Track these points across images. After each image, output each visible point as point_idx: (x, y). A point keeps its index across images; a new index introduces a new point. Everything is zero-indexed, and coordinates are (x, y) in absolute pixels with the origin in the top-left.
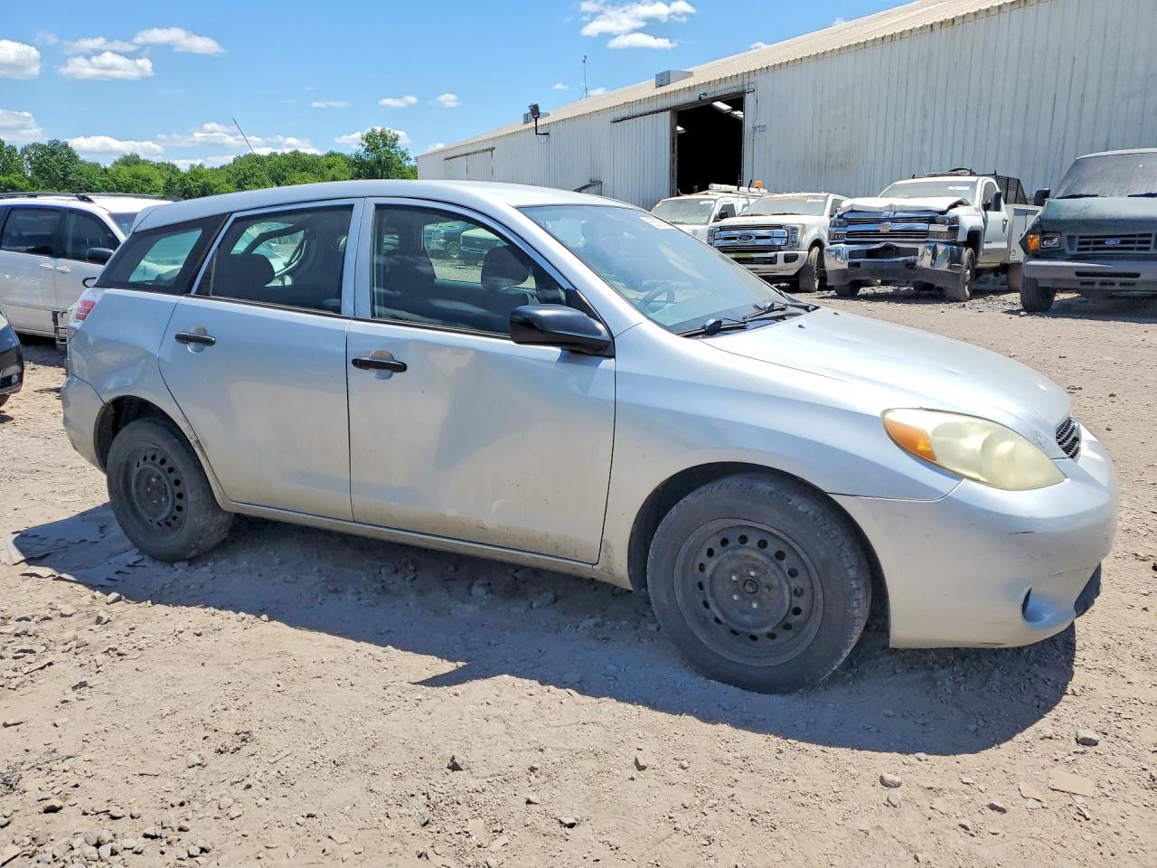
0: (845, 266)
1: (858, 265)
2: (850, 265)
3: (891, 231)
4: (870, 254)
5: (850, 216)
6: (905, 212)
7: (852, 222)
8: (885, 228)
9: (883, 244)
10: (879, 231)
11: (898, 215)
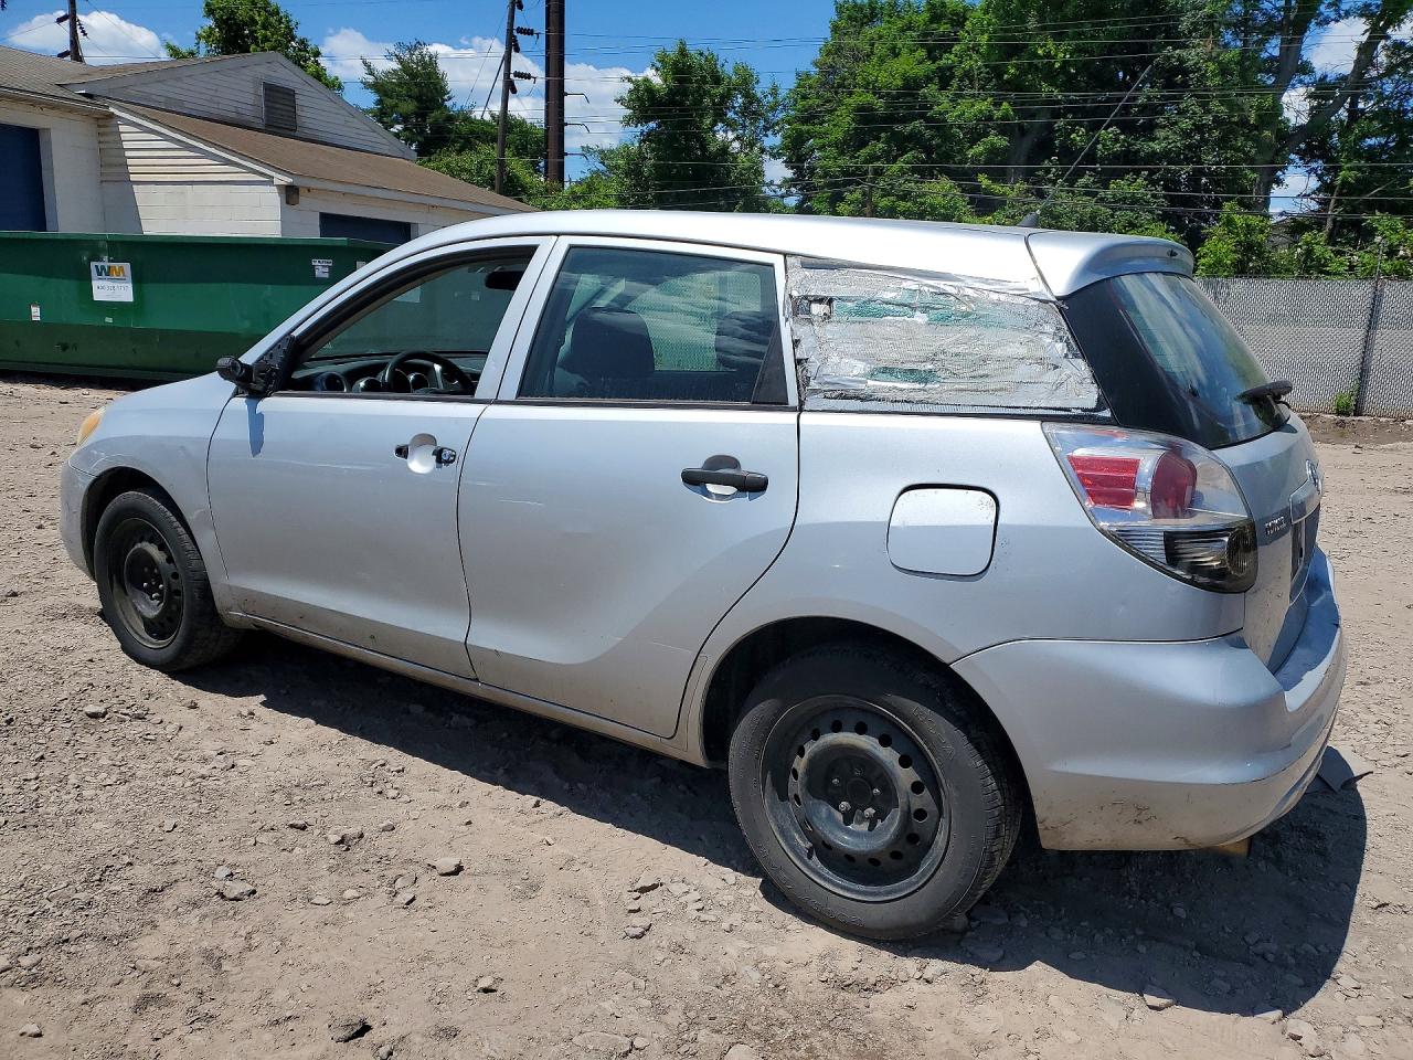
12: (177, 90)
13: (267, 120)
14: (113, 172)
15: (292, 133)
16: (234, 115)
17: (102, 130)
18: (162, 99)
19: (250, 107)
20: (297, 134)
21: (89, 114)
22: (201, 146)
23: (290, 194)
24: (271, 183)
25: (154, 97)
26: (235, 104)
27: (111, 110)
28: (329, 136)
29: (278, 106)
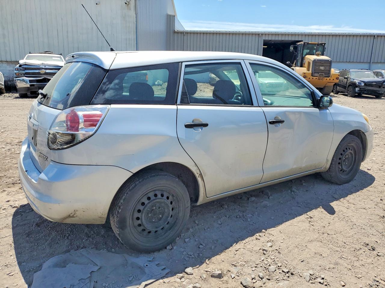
0: (29, 86)
1: (33, 85)
2: (31, 85)
3: (45, 73)
4: (38, 81)
5: (25, 66)
6: (49, 66)
7: (26, 69)
8: (43, 71)
9: (43, 78)
10: (40, 73)
11: (46, 67)
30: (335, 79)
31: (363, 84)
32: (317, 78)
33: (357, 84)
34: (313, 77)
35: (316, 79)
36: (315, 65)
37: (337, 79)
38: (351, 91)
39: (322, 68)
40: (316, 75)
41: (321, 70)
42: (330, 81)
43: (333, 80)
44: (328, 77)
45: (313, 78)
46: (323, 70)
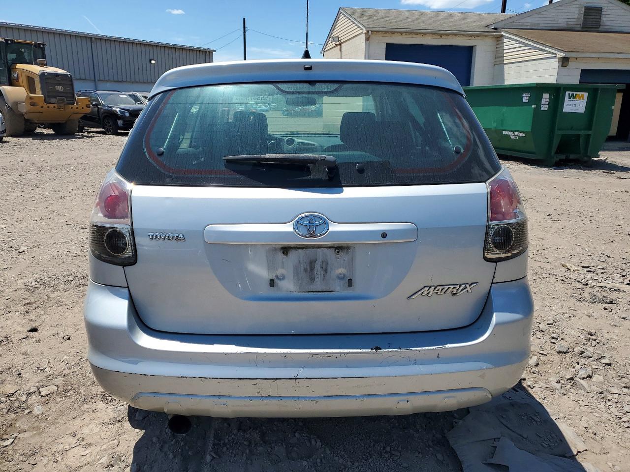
12: (537, 19)
13: (583, 25)
14: (498, 60)
15: (597, 30)
16: (565, 26)
17: (498, 43)
18: (529, 24)
19: (575, 20)
20: (600, 29)
21: (493, 36)
22: (531, 43)
23: (564, 61)
24: (555, 57)
25: (525, 24)
26: (567, 20)
27: (502, 33)
28: (622, 28)
29: (590, 17)
30: (85, 107)
31: (127, 114)
32: (56, 105)
33: (119, 113)
34: (49, 105)
35: (54, 107)
36: (46, 83)
37: (87, 107)
38: (111, 126)
39: (59, 88)
40: (53, 100)
41: (58, 92)
42: (76, 111)
43: (83, 108)
44: (73, 104)
45: (48, 107)
46: (61, 92)
